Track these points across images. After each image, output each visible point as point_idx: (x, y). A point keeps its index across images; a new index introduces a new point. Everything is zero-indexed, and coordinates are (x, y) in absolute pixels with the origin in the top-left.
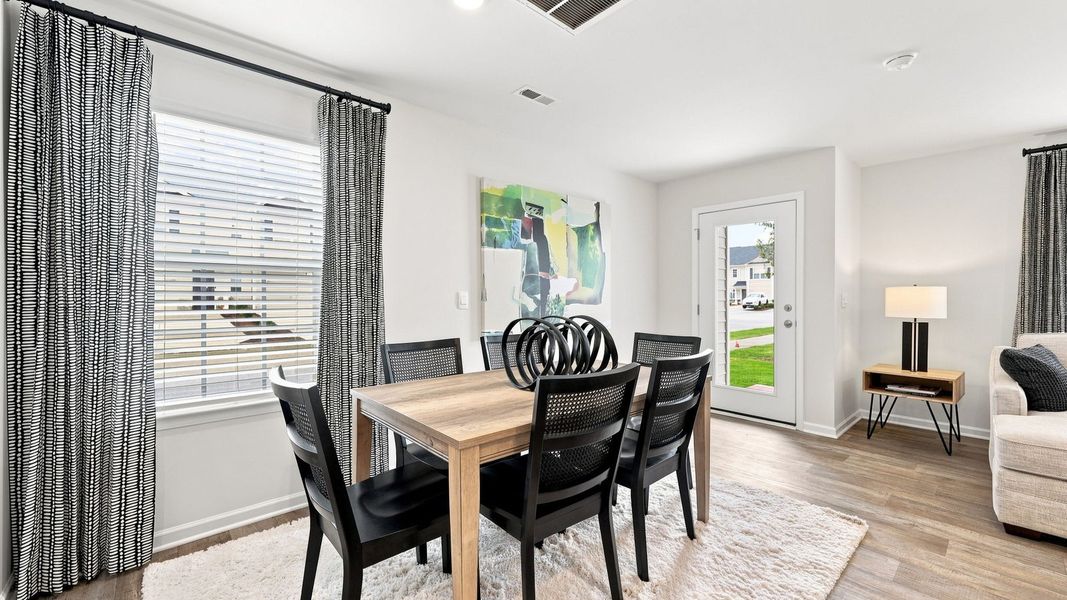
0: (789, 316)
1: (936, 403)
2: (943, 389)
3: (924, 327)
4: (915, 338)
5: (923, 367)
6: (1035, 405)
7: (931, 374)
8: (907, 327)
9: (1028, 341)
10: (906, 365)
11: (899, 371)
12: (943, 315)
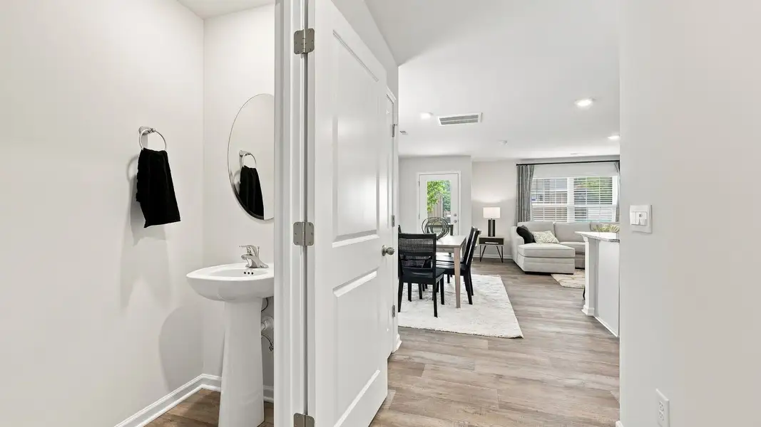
0: (456, 218)
1: (500, 246)
2: (501, 241)
3: (494, 221)
4: (492, 224)
5: (494, 235)
6: (526, 242)
7: (496, 237)
8: (489, 221)
9: (520, 224)
10: (489, 235)
11: (487, 237)
12: (499, 217)
